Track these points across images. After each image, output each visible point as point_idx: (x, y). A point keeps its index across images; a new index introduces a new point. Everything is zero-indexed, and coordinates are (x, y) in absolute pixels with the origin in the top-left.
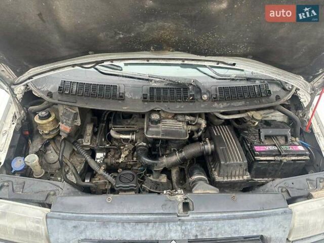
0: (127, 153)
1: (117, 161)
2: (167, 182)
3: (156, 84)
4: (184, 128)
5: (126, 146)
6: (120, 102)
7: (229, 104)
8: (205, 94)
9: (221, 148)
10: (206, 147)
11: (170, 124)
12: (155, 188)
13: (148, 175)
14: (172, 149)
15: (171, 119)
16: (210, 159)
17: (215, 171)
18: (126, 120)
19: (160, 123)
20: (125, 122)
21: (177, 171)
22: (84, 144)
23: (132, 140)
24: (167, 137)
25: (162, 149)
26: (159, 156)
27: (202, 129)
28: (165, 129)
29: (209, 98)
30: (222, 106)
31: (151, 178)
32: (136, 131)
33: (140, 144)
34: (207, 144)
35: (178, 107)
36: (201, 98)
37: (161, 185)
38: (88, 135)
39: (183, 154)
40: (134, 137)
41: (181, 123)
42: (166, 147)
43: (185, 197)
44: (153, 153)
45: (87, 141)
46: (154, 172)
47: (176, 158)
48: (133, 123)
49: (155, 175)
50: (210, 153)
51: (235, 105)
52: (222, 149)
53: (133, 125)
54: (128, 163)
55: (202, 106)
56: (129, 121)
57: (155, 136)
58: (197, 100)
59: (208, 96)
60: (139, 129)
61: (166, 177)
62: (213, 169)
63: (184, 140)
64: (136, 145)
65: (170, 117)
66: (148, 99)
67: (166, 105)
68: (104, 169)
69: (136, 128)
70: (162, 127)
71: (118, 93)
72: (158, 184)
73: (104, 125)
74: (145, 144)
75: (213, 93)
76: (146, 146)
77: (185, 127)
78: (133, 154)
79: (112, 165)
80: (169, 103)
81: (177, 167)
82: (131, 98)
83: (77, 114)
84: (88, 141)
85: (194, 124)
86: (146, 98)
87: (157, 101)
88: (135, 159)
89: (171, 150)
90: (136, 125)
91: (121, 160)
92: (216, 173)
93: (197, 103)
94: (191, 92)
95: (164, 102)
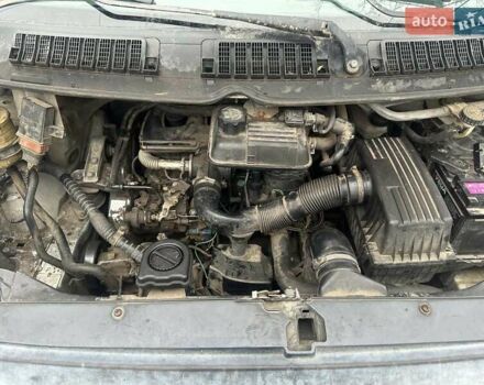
0: (175, 199)
1: (153, 217)
2: (262, 262)
3: (234, 36)
4: (301, 142)
5: (174, 185)
6: (149, 79)
7: (409, 84)
8: (354, 58)
9: (389, 188)
10: (352, 185)
11: (268, 133)
12: (236, 273)
13: (220, 246)
14: (273, 192)
15: (270, 120)
16: (361, 213)
17: (371, 240)
18: (173, 129)
19: (244, 130)
20: (170, 133)
21: (284, 238)
22: (86, 180)
23: (186, 173)
24: (262, 165)
25: (252, 193)
26: (245, 208)
27: (345, 143)
28: (257, 144)
29: (362, 69)
30: (393, 88)
31: (227, 253)
32: (193, 153)
33: (202, 181)
34: (354, 178)
35: (288, 90)
36: (344, 68)
37: (248, 267)
38: (94, 161)
39: (298, 202)
40: (189, 166)
41: (294, 130)
42: (261, 187)
43: (304, 307)
44: (233, 200)
45: (90, 175)
46: (232, 241)
47: (281, 210)
48: (187, 134)
49: (236, 247)
50: (361, 200)
51: (424, 86)
52: (392, 190)
53: (188, 139)
54: (178, 221)
55: (347, 87)
56: (178, 131)
57: (232, 162)
58: (334, 73)
59: (361, 63)
60: (201, 149)
61: (259, 252)
62: (369, 237)
63: (300, 171)
64: (193, 182)
65: (268, 116)
66: (216, 71)
67: (258, 85)
68: (124, 236)
69: (192, 145)
70: (248, 139)
71: (143, 58)
72: (243, 267)
73: (126, 139)
74: (212, 181)
75: (373, 55)
76: (214, 186)
77: (304, 139)
78: (189, 201)
79: (142, 225)
80: (265, 82)
81: (284, 230)
82: (176, 69)
83: (55, 111)
84: (94, 174)
85: (324, 132)
86: (210, 70)
87: (236, 77)
88: (193, 212)
89: (270, 194)
90: (194, 139)
91: (161, 216)
92: (374, 246)
93: (334, 81)
94: (320, 53)
95: (253, 78)
